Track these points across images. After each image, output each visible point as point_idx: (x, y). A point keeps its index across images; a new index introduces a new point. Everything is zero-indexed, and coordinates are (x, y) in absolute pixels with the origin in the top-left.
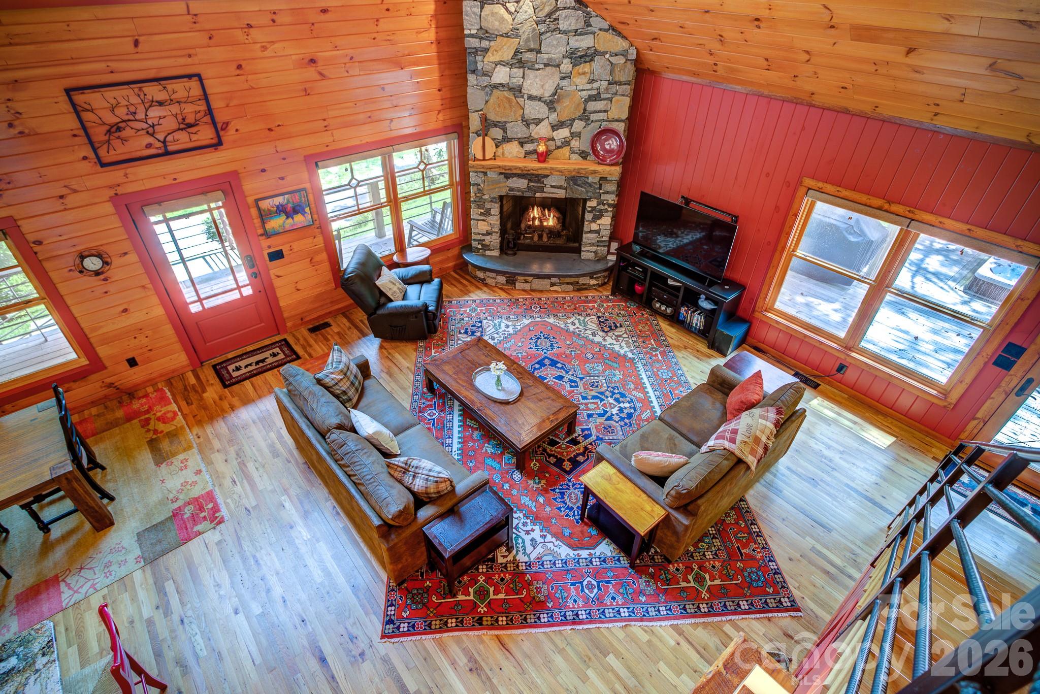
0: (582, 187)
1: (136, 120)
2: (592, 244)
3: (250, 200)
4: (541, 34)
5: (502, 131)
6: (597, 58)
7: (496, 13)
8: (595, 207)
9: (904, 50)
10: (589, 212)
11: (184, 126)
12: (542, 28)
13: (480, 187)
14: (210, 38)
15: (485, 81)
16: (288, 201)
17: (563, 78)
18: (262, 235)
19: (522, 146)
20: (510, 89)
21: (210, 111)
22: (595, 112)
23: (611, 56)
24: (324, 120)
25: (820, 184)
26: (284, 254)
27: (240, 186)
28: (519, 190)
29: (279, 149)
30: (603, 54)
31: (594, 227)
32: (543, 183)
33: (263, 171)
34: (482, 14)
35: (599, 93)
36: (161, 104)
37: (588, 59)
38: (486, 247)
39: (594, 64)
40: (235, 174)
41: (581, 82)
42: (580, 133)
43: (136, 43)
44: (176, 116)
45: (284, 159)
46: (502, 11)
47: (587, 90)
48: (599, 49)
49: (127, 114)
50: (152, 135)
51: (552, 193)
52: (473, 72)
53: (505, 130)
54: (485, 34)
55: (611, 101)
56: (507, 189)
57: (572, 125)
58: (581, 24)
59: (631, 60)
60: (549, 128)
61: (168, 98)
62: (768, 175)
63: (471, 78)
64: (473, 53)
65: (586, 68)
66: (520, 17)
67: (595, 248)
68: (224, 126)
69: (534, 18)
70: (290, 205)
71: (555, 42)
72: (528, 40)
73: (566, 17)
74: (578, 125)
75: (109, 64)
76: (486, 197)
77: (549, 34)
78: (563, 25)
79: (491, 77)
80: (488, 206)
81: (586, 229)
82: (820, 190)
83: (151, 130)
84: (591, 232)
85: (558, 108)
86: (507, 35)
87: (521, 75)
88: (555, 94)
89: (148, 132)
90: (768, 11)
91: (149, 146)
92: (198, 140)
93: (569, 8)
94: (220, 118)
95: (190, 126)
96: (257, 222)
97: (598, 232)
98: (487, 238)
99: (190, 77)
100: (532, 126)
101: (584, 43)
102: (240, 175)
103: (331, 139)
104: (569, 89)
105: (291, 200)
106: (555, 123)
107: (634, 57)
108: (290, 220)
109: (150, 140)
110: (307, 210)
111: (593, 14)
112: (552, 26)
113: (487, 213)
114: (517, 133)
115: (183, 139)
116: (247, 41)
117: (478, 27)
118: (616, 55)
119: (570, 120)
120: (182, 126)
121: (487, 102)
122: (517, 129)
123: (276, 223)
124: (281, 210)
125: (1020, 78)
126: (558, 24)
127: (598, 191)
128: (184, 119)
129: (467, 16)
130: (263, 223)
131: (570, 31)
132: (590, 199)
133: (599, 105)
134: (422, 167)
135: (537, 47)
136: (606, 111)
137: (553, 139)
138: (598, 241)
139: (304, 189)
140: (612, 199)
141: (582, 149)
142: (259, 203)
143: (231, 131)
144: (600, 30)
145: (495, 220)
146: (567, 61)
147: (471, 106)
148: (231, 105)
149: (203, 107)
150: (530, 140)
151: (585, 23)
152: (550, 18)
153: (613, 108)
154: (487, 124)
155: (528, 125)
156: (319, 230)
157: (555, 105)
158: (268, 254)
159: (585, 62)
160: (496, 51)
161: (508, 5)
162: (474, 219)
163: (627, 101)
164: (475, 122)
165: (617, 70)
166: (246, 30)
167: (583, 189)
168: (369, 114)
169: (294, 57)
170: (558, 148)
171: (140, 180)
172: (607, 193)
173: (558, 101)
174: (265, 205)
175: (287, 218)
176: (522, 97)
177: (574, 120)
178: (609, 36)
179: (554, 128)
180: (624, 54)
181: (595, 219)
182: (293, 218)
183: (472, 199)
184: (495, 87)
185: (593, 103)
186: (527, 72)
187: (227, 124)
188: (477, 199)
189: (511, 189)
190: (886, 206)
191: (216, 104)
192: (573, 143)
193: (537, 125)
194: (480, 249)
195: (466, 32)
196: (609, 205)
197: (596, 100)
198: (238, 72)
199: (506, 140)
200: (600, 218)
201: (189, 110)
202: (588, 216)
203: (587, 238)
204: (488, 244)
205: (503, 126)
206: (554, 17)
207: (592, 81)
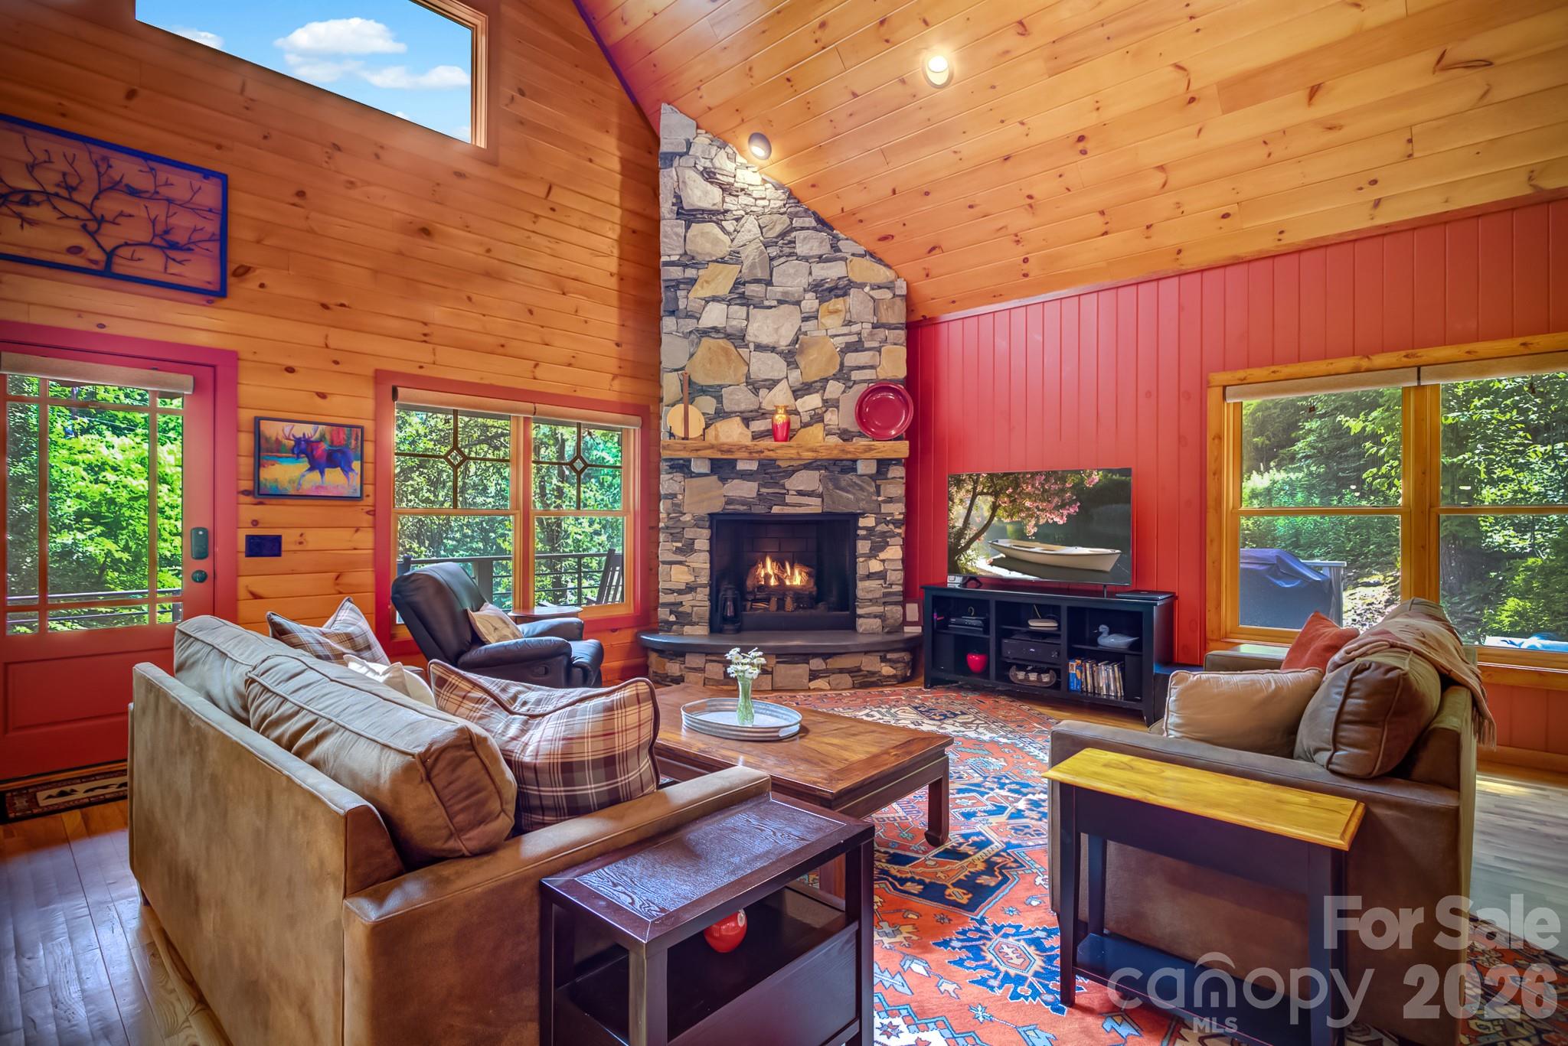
0: (848, 492)
1: (71, 200)
2: (873, 601)
3: (246, 416)
4: (772, 259)
5: (715, 401)
6: (852, 291)
7: (708, 233)
8: (874, 527)
9: (1303, 94)
10: (864, 538)
11: (163, 243)
12: (773, 251)
13: (676, 501)
14: (265, 137)
15: (690, 325)
16: (322, 438)
17: (805, 319)
18: (246, 493)
19: (748, 426)
20: (728, 336)
21: (223, 237)
22: (859, 368)
23: (872, 289)
24: (425, 324)
25: (1241, 374)
26: (284, 547)
27: (234, 383)
28: (743, 502)
29: (332, 343)
30: (862, 286)
31: (875, 566)
32: (783, 486)
33: (290, 370)
34: (688, 235)
35: (860, 341)
36: (133, 192)
37: (839, 292)
38: (684, 619)
39: (849, 300)
40: (232, 358)
41: (833, 323)
42: (838, 400)
43: (131, 94)
44: (154, 222)
45: (336, 363)
46: (716, 230)
47: (842, 335)
48: (854, 279)
49: (58, 185)
50: (92, 235)
51: (800, 505)
52: (672, 313)
53: (719, 399)
54: (689, 261)
55: (880, 352)
56: (724, 500)
57: (824, 389)
58: (825, 249)
59: (899, 296)
60: (790, 393)
61: (152, 189)
62: (1148, 394)
63: (668, 323)
64: (673, 286)
65: (837, 304)
66: (741, 239)
67: (881, 609)
68: (241, 271)
69: (761, 238)
70: (325, 446)
71: (792, 271)
72: (753, 266)
73: (805, 238)
74: (834, 389)
75: (65, 102)
76: (687, 518)
77: (783, 260)
78: (801, 249)
79: (698, 319)
80: (689, 534)
81: (861, 571)
82: (1243, 382)
83: (92, 226)
84: (870, 576)
85: (801, 361)
86: (722, 261)
87: (745, 316)
88: (796, 341)
89: (84, 227)
90: (1095, 114)
91: (75, 250)
92: (180, 276)
93: (808, 229)
94: (239, 255)
95: (174, 246)
96: (246, 463)
97: (881, 575)
98: (687, 599)
99: (207, 174)
100: (763, 392)
101: (832, 272)
102: (241, 363)
103: (429, 358)
104: (815, 334)
105: (328, 437)
106: (797, 385)
107: (904, 292)
108: (316, 475)
109: (83, 241)
110: (356, 465)
111: (842, 236)
112: (787, 250)
113: (689, 548)
114: (738, 402)
115: (151, 264)
116: (325, 165)
117: (681, 251)
118: (879, 287)
119: (821, 380)
120: (158, 241)
121: (692, 355)
122: (739, 398)
123: (287, 472)
124: (304, 449)
125: (1488, 63)
126: (794, 248)
127: (875, 498)
128: (167, 232)
129: (666, 237)
130: (258, 465)
131: (812, 257)
132: (862, 515)
133: (862, 358)
134: (579, 465)
135: (767, 277)
136: (872, 367)
137: (796, 413)
138: (886, 595)
139: (362, 428)
140: (898, 510)
141: (843, 426)
142: (262, 421)
143: (250, 285)
144: (853, 255)
145: (701, 561)
146: (810, 295)
147: (667, 361)
148: (265, 243)
149: (212, 227)
150: (761, 414)
151: (832, 247)
152: (782, 239)
153: (883, 362)
154: (692, 391)
155: (756, 391)
156: (370, 518)
157: (797, 358)
158: (247, 536)
159: (837, 296)
160: (707, 282)
161: (724, 223)
162: (664, 563)
163: (902, 352)
164: (671, 384)
165: (883, 308)
166: (329, 150)
167: (851, 496)
168: (503, 341)
169: (397, 215)
170: (805, 425)
171: (23, 302)
172: (890, 500)
173: (801, 351)
174: (271, 430)
175: (311, 469)
176: (747, 346)
177: (826, 380)
178: (867, 262)
179: (797, 393)
180: (890, 286)
181: (873, 554)
182: (322, 473)
183: (661, 525)
184: (705, 333)
185: (854, 355)
186: (752, 311)
187: (247, 270)
188: (671, 523)
189: (730, 501)
190: (1365, 363)
191: (240, 232)
192: (828, 417)
193: (770, 389)
194: (673, 623)
195: (664, 259)
196: (896, 523)
197: (856, 351)
198: (296, 200)
199: (721, 414)
200: (882, 549)
201: (183, 223)
202: (863, 547)
203: (865, 588)
204: (689, 610)
205: (716, 392)
206: (789, 238)
207: (849, 323)
